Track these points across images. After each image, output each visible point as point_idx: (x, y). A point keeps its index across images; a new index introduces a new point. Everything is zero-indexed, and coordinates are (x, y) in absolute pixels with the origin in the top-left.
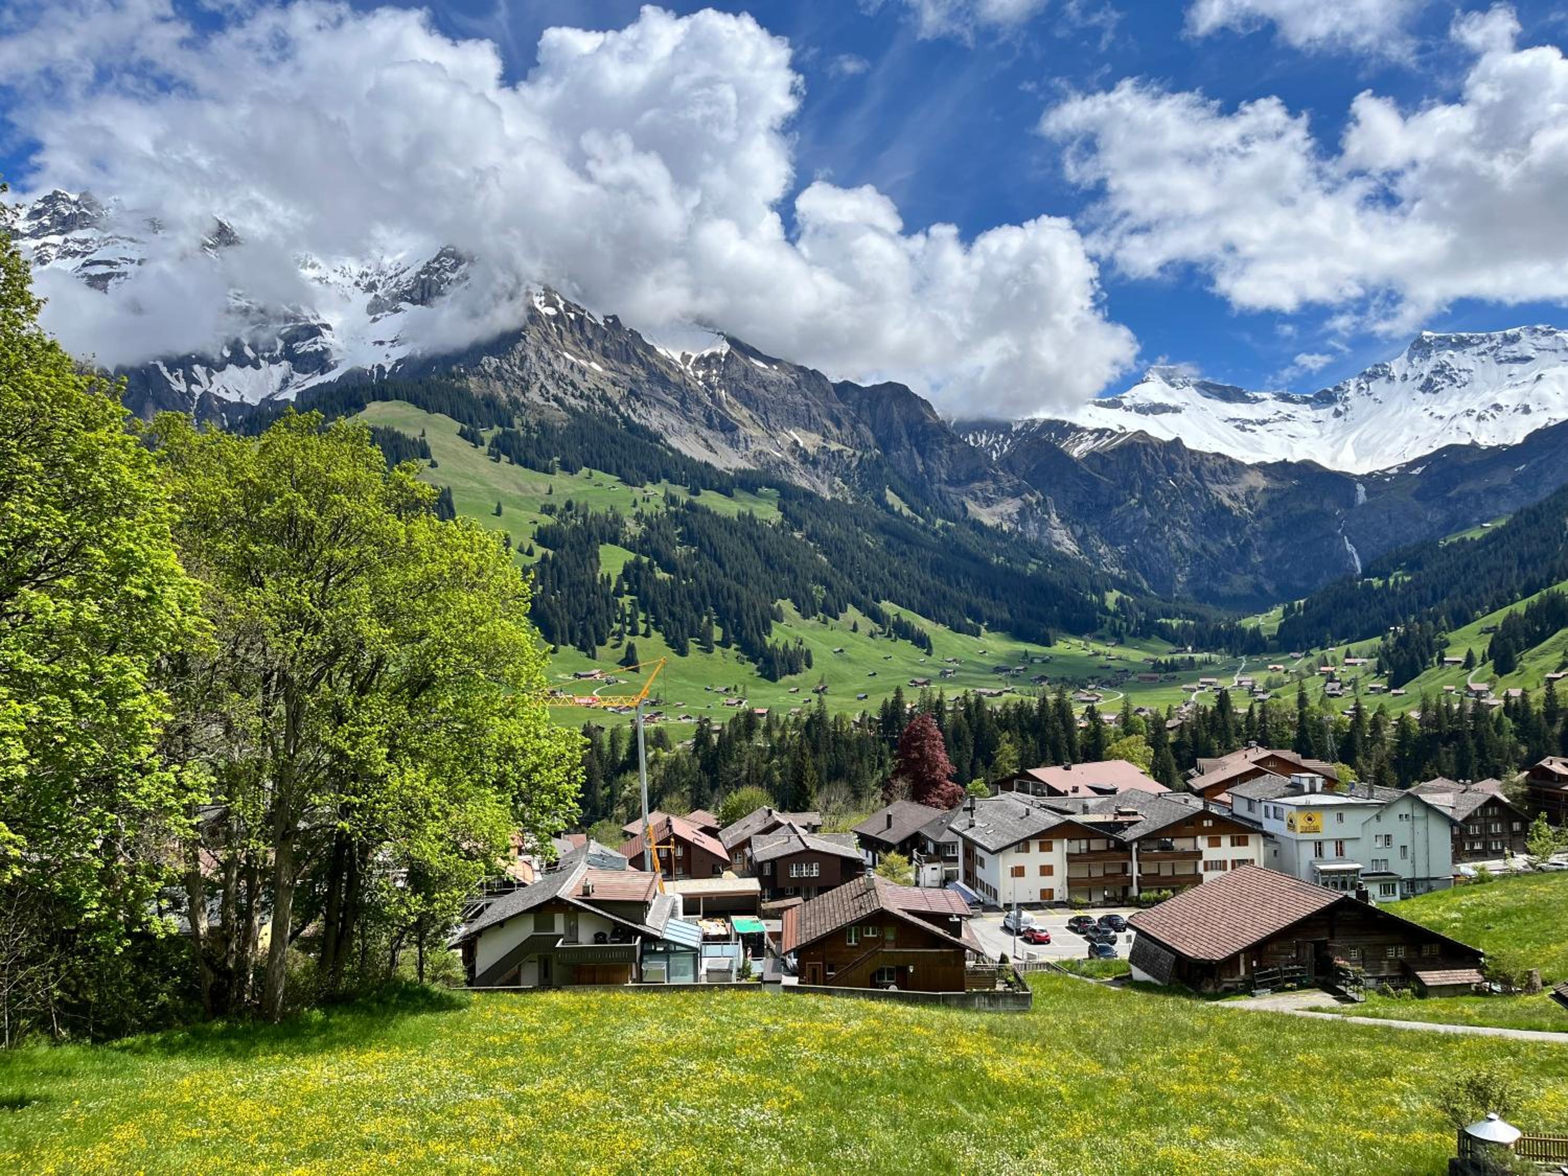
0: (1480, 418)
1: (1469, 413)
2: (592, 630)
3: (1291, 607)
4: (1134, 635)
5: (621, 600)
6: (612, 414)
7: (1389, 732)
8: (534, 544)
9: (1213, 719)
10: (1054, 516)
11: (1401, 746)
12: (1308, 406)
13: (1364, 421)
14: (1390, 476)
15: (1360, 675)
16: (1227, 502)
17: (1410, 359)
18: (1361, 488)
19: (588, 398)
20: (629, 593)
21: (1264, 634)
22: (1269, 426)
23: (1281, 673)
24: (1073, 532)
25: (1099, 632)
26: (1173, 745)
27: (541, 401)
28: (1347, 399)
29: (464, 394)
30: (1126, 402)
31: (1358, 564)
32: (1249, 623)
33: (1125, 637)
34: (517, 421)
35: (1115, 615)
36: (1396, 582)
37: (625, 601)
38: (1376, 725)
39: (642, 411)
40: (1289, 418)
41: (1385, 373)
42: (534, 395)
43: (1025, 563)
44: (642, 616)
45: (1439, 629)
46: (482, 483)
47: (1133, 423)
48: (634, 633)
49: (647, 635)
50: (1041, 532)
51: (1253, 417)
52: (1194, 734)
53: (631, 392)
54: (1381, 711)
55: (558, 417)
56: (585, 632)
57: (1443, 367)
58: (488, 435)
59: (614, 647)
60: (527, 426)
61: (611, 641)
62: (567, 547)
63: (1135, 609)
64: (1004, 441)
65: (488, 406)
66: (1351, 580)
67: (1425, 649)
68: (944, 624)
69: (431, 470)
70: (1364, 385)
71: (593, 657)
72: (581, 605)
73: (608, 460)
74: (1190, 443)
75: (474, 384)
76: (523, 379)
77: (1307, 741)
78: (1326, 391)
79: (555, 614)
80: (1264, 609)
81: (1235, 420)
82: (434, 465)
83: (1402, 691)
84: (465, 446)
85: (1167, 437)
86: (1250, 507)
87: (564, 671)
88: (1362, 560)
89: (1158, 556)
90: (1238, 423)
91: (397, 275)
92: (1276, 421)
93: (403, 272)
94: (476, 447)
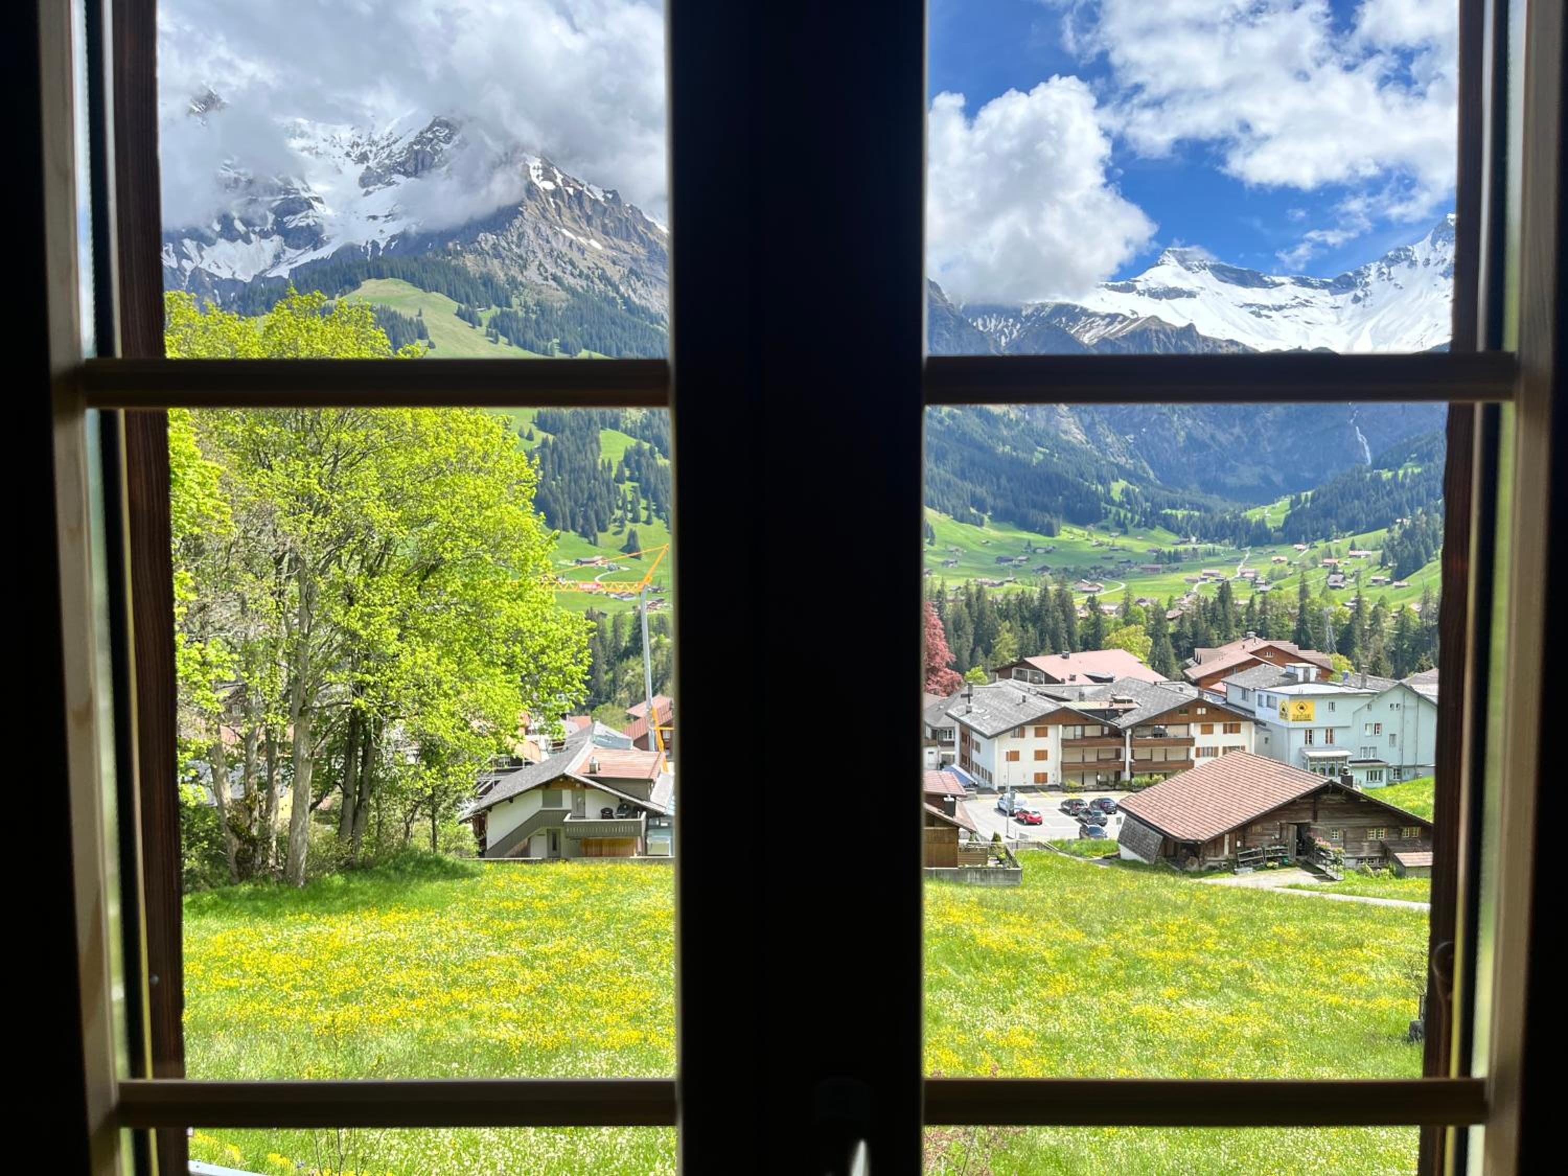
2: (593, 516)
3: (1299, 498)
4: (1138, 526)
5: (622, 487)
6: (612, 294)
7: (1388, 624)
8: (534, 429)
9: (1214, 609)
11: (1400, 637)
12: (1326, 292)
13: (1385, 306)
15: (1363, 567)
17: (1433, 243)
19: (587, 277)
20: (631, 479)
21: (1269, 525)
22: (1286, 312)
23: (1284, 565)
24: (1081, 420)
25: (1104, 523)
26: (1172, 635)
27: (540, 280)
28: (1367, 284)
29: (460, 272)
30: (1140, 287)
31: (1368, 455)
32: (1254, 514)
33: (1130, 527)
34: (515, 301)
35: (1121, 505)
36: (1405, 475)
37: (627, 487)
38: (1376, 617)
39: (642, 291)
40: (1306, 304)
41: (1408, 258)
42: (532, 273)
43: (1032, 451)
44: (643, 503)
47: (1146, 308)
48: (635, 520)
49: (648, 522)
50: (1048, 420)
51: (1269, 303)
52: (1194, 624)
53: (631, 271)
54: (1382, 603)
55: (557, 298)
56: (586, 518)
58: (486, 315)
59: (616, 534)
60: (525, 306)
61: (612, 528)
62: (568, 432)
63: (1141, 498)
64: (1014, 325)
65: (485, 285)
66: (1360, 472)
67: (1430, 542)
68: (947, 513)
70: (1385, 270)
71: (595, 543)
72: (582, 492)
73: (609, 342)
74: (1203, 330)
75: (470, 262)
76: (520, 257)
77: (1306, 633)
78: (1346, 276)
79: (556, 500)
80: (1269, 499)
81: (1251, 305)
82: (431, 346)
83: (1404, 583)
84: (463, 327)
85: (1181, 323)
87: (566, 558)
88: (1373, 451)
89: (1166, 445)
90: (1254, 309)
91: (388, 145)
92: (1292, 307)
93: (395, 142)
94: (474, 327)
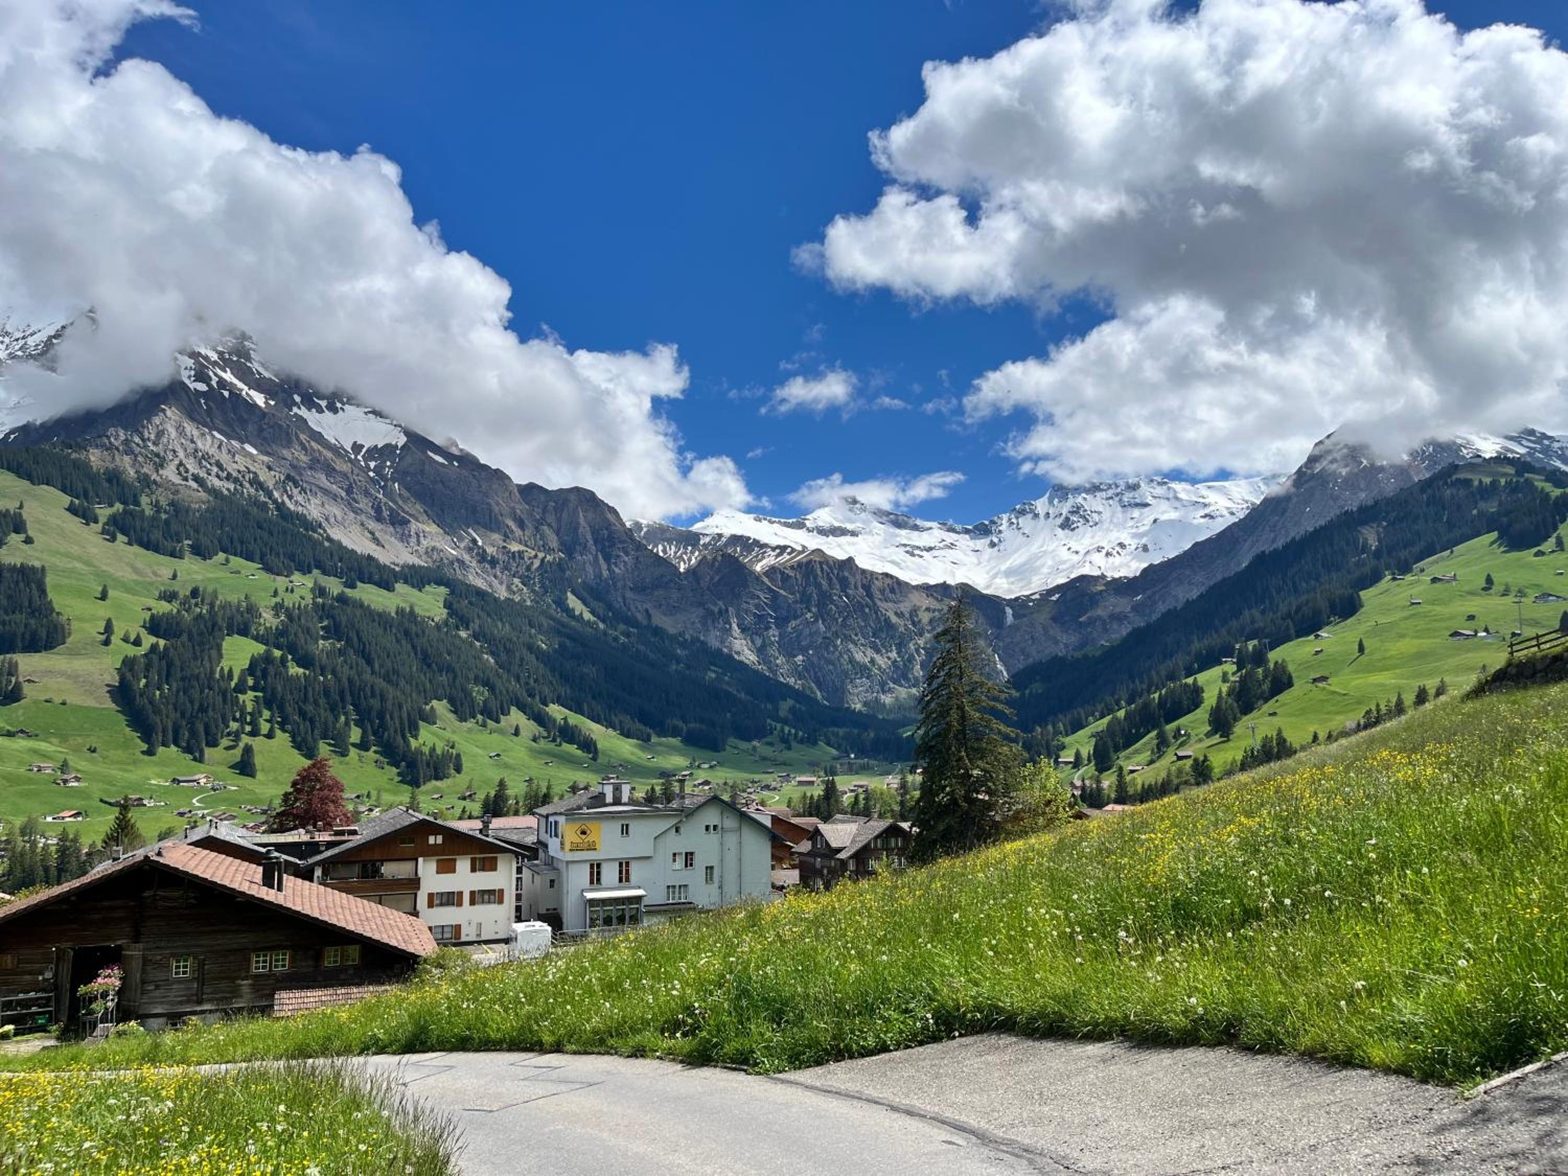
0: (1108, 554)
1: (1099, 549)
2: (201, 729)
4: (801, 741)
5: (241, 697)
6: (263, 498)
8: (143, 633)
10: (735, 626)
12: (967, 536)
13: (1015, 552)
14: (1033, 601)
16: (894, 619)
17: (1051, 502)
18: (1009, 611)
19: (236, 481)
20: (254, 689)
22: (935, 553)
24: (753, 642)
25: (769, 739)
27: (177, 480)
28: (1000, 532)
29: (83, 467)
30: (808, 523)
33: (794, 744)
34: (144, 500)
35: (785, 722)
36: (1031, 693)
37: (248, 699)
39: (300, 498)
40: (952, 546)
41: (1032, 511)
42: (170, 473)
43: (705, 670)
44: (266, 714)
45: (1058, 734)
46: (88, 564)
47: (813, 542)
48: (254, 733)
49: (270, 736)
51: (921, 544)
53: (289, 477)
55: (197, 498)
56: (193, 733)
57: (1078, 508)
58: (104, 512)
59: (228, 748)
60: (157, 506)
61: (225, 742)
62: (184, 637)
63: (806, 716)
64: (692, 553)
65: (109, 481)
67: (1044, 752)
68: (614, 729)
69: (25, 547)
70: (1014, 520)
71: (200, 760)
72: (192, 702)
73: (251, 547)
74: (863, 563)
75: (95, 458)
76: (157, 455)
78: (983, 524)
79: (157, 712)
81: (905, 545)
82: (29, 541)
84: (74, 523)
85: (841, 556)
86: (914, 624)
87: (159, 776)
88: (1008, 674)
89: (831, 667)
90: (908, 548)
91: (24, 338)
92: (940, 548)
93: (32, 335)
94: (87, 524)
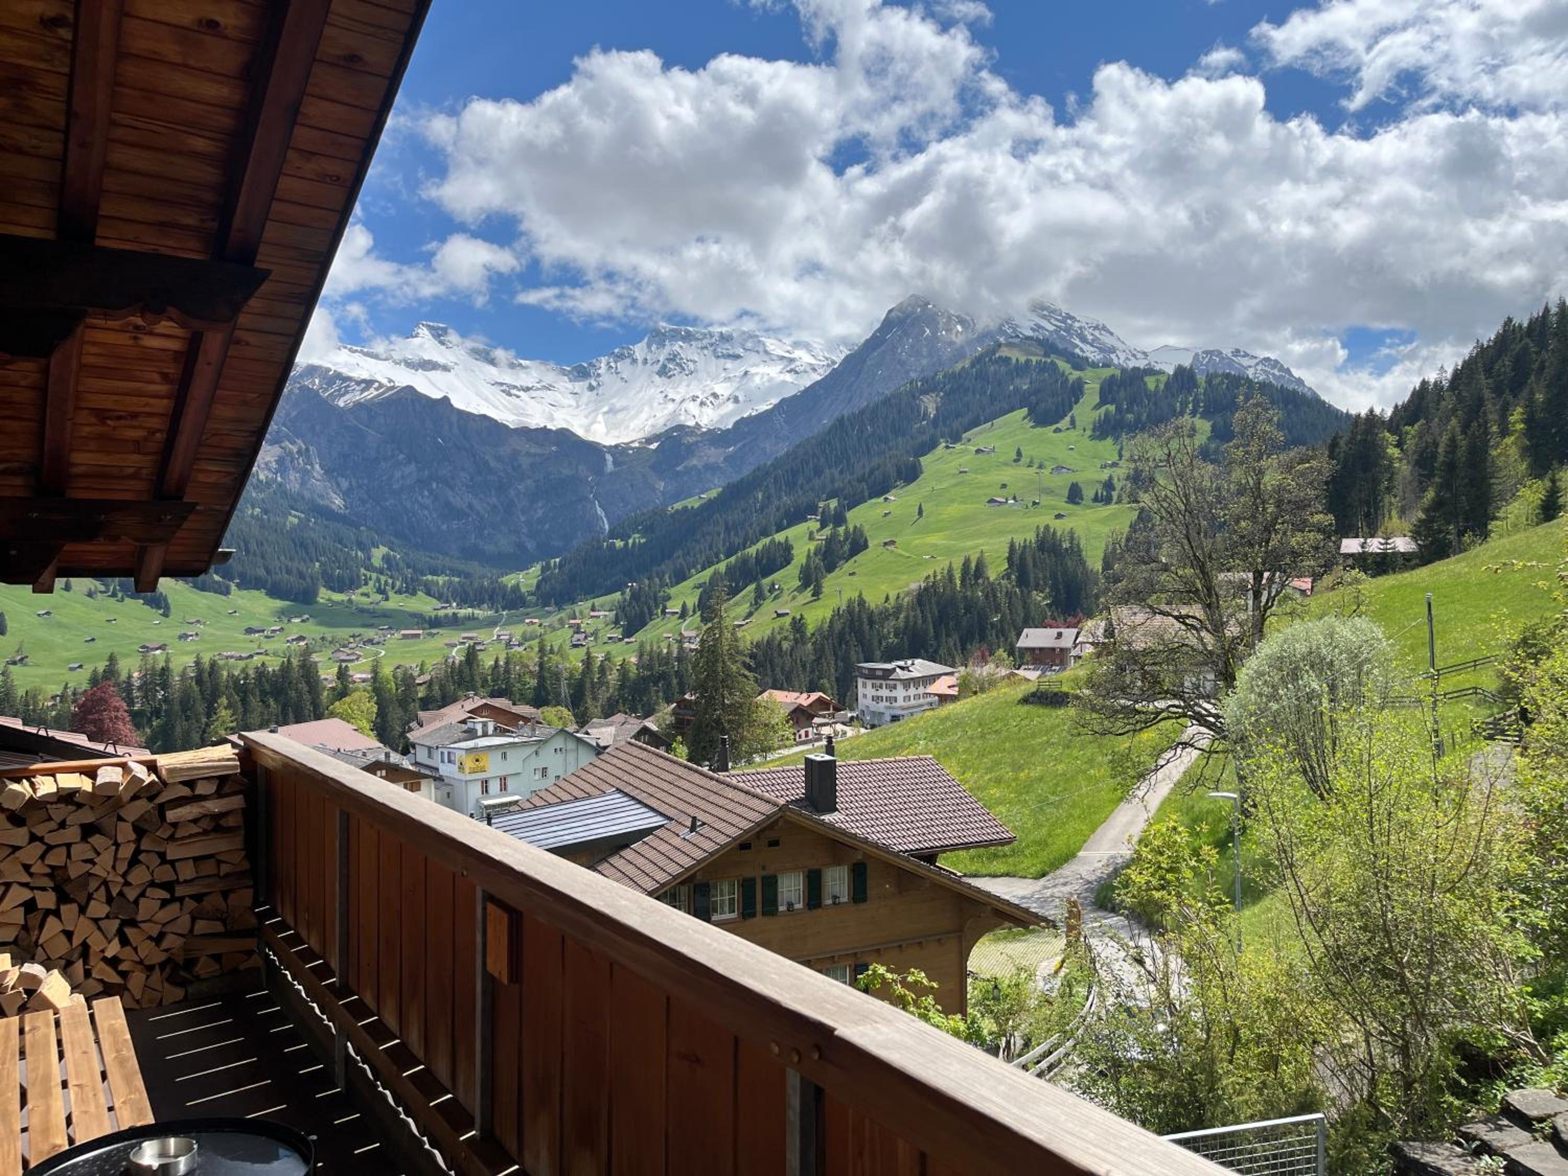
0: (702, 404)
1: (694, 398)
3: (548, 564)
4: (399, 592)
7: (613, 677)
9: (461, 672)
10: (317, 467)
11: (622, 687)
12: (566, 378)
13: (614, 396)
14: (632, 449)
15: (601, 626)
16: (493, 463)
17: (649, 346)
18: (609, 458)
21: (523, 590)
22: (532, 393)
23: (536, 627)
24: (338, 485)
25: (364, 589)
26: (421, 699)
28: (599, 375)
30: (396, 356)
31: (607, 527)
32: (510, 580)
33: (391, 594)
35: (381, 571)
36: (634, 543)
38: (602, 670)
40: (548, 388)
41: (630, 356)
43: (286, 515)
45: (663, 585)
47: (404, 378)
50: (303, 483)
51: (518, 384)
52: (442, 687)
54: (608, 658)
57: (675, 356)
63: (401, 564)
66: (598, 541)
67: (652, 602)
68: (186, 581)
70: (612, 364)
74: (458, 403)
77: (545, 688)
78: (582, 366)
80: (523, 566)
81: (502, 384)
83: (632, 639)
85: (436, 395)
86: (514, 468)
88: (610, 524)
89: (426, 512)
90: (504, 387)
92: (538, 389)
